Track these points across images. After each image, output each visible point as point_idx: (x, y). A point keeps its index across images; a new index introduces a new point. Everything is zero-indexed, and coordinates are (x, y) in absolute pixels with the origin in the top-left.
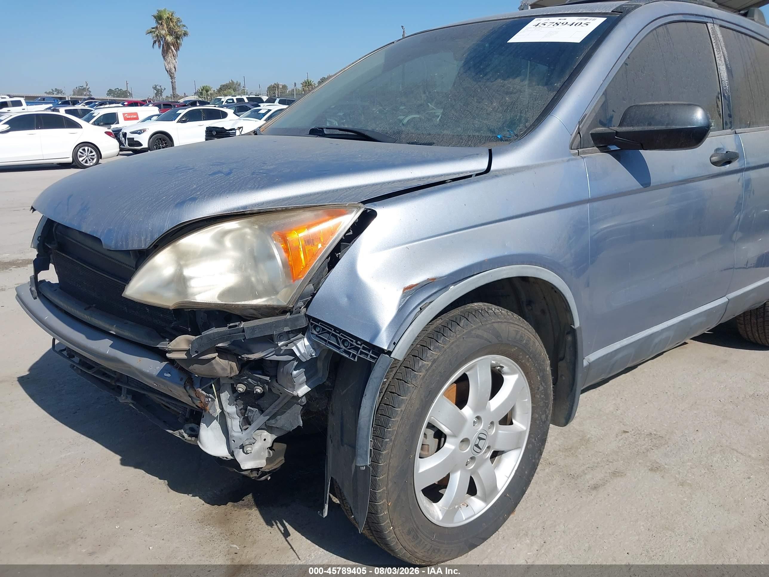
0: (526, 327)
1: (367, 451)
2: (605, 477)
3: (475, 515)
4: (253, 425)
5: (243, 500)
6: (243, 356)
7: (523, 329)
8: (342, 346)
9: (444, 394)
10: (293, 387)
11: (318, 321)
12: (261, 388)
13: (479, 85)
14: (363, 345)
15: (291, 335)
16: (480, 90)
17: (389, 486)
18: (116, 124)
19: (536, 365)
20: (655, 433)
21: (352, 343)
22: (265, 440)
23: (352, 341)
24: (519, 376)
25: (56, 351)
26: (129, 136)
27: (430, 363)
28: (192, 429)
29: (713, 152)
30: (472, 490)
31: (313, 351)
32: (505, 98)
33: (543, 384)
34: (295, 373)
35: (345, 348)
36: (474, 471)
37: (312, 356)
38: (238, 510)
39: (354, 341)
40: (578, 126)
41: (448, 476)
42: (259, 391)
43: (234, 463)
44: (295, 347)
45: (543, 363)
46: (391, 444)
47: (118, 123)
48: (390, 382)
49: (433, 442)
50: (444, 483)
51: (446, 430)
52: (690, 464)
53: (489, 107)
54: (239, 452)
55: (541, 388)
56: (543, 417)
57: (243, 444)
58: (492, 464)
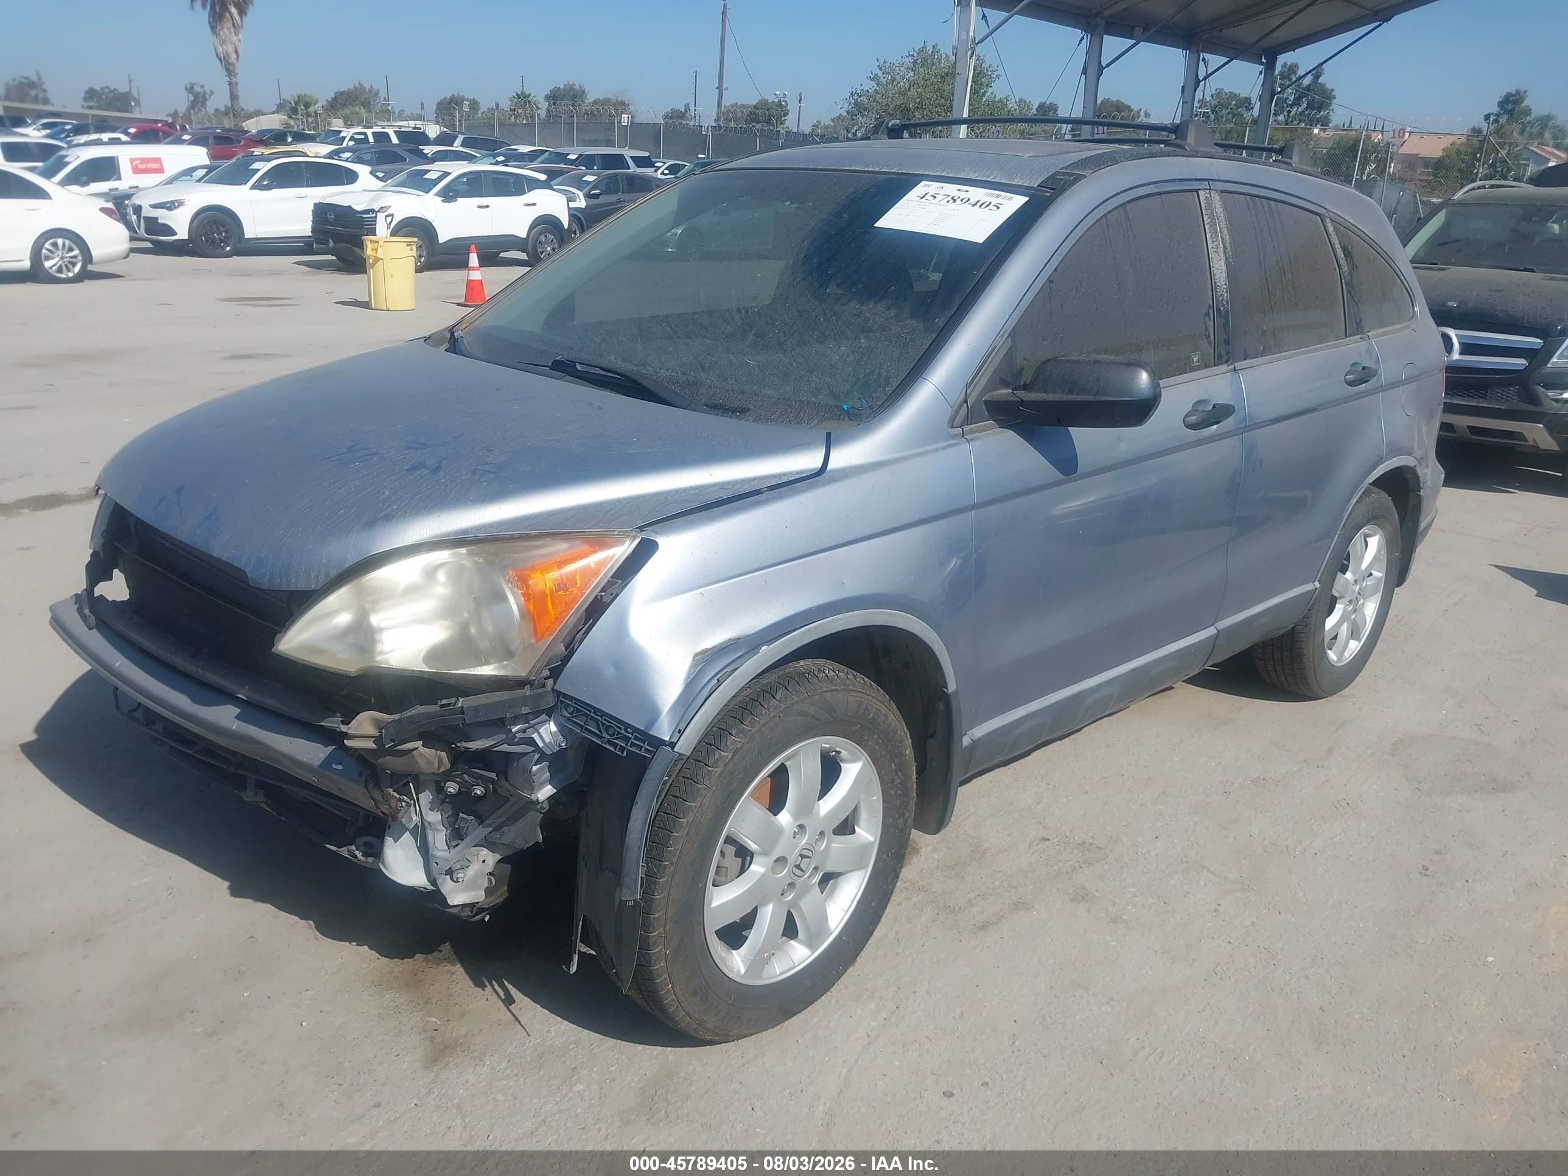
0: (874, 695)
1: (636, 880)
2: (1001, 910)
3: (794, 967)
4: (466, 840)
5: (441, 951)
6: (458, 745)
7: (870, 698)
8: (605, 735)
9: (752, 795)
10: (532, 789)
11: (572, 698)
12: (482, 789)
13: (823, 309)
14: (635, 734)
15: (530, 717)
16: (824, 320)
17: (668, 927)
18: (115, 180)
19: (889, 747)
20: (1091, 841)
21: (619, 730)
22: (484, 861)
23: (621, 729)
24: (863, 764)
25: (122, 713)
26: (147, 212)
27: (730, 755)
28: (368, 845)
29: (1190, 408)
30: (790, 930)
31: (562, 739)
32: (860, 339)
33: (900, 774)
34: (535, 768)
35: (609, 737)
36: (795, 902)
37: (560, 746)
38: (435, 966)
39: (623, 727)
40: (965, 390)
41: (756, 908)
42: (479, 793)
43: (436, 896)
44: (536, 734)
45: (899, 745)
46: (672, 868)
47: (119, 178)
48: (673, 781)
49: (732, 862)
50: (748, 921)
51: (753, 846)
52: (1133, 890)
53: (835, 353)
54: (445, 879)
55: (897, 780)
56: (901, 821)
57: (451, 868)
58: (822, 893)
